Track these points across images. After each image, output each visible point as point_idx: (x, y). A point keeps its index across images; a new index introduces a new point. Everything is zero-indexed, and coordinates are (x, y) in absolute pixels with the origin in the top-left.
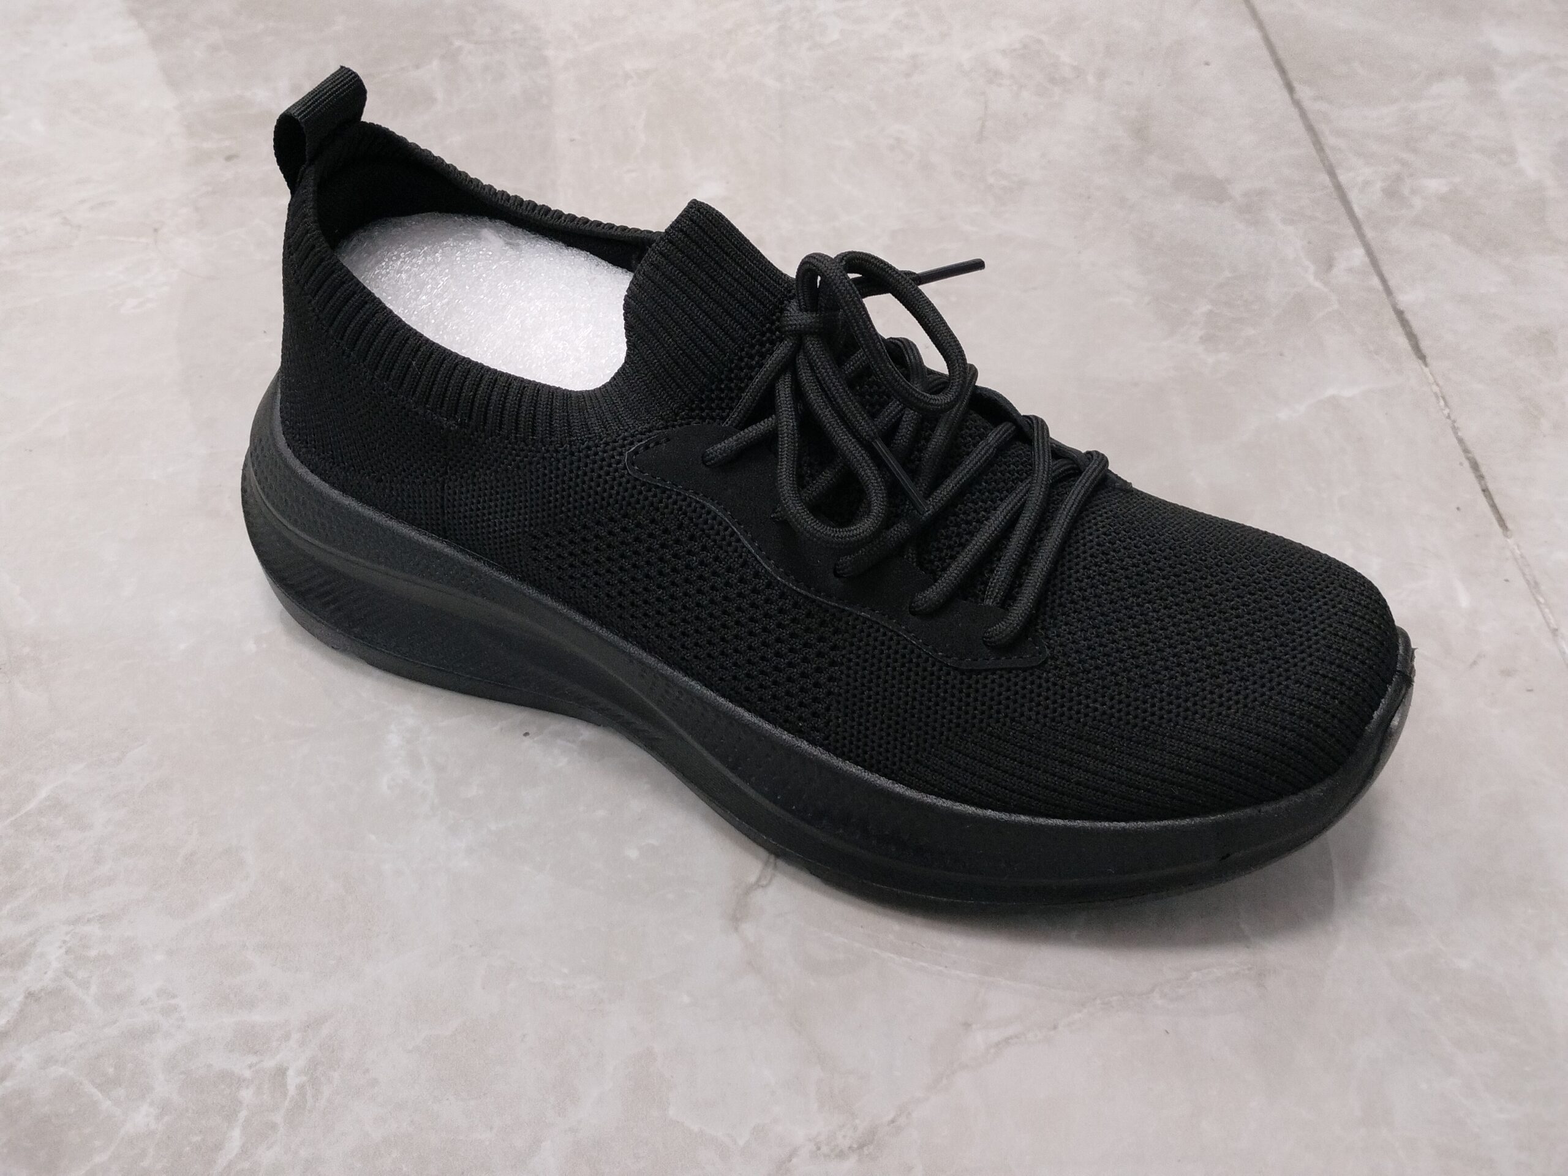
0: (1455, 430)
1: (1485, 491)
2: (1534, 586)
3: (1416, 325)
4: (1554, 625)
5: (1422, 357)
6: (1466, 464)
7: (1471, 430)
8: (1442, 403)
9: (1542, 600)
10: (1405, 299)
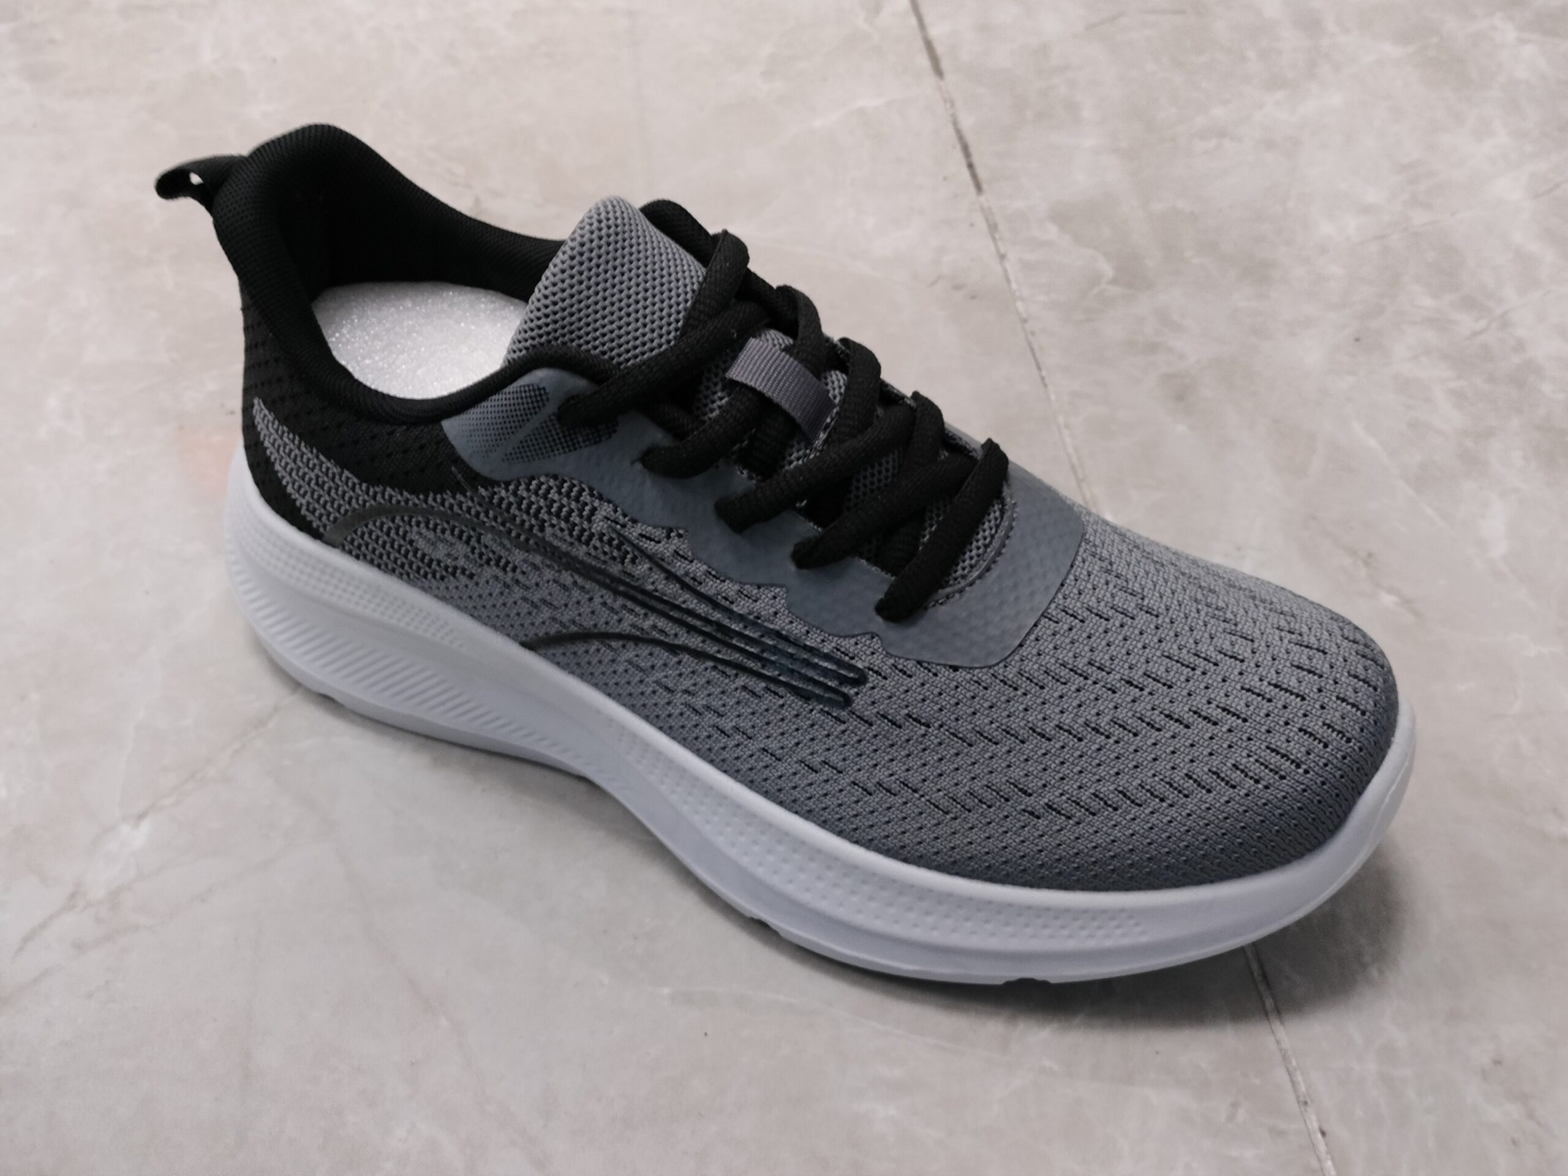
0: (955, 123)
1: (970, 166)
2: (993, 228)
3: (940, 49)
4: (1002, 251)
5: (938, 71)
6: (958, 147)
7: (967, 122)
8: (948, 105)
9: (997, 236)
10: (934, 32)
